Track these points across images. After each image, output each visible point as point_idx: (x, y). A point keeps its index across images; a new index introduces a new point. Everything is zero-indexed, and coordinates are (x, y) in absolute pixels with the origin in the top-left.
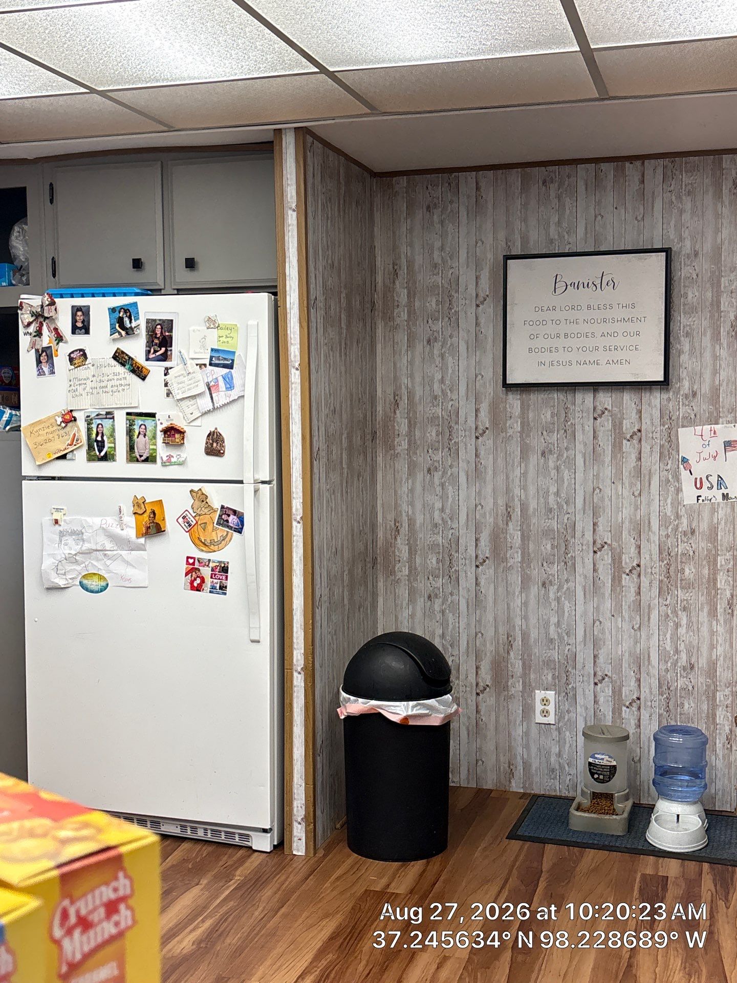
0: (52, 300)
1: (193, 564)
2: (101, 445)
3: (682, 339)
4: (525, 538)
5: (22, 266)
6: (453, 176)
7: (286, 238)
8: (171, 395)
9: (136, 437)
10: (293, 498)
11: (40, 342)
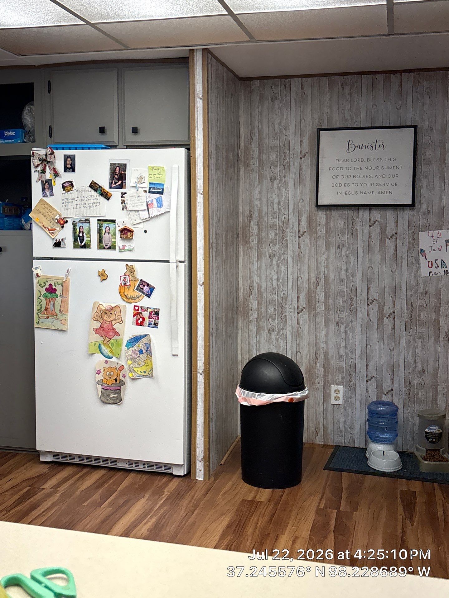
0: (52, 151)
1: (138, 310)
2: (82, 239)
3: (422, 179)
4: (327, 296)
5: (30, 131)
6: (287, 80)
7: (196, 115)
8: (125, 209)
9: (103, 234)
10: (198, 271)
11: (45, 177)
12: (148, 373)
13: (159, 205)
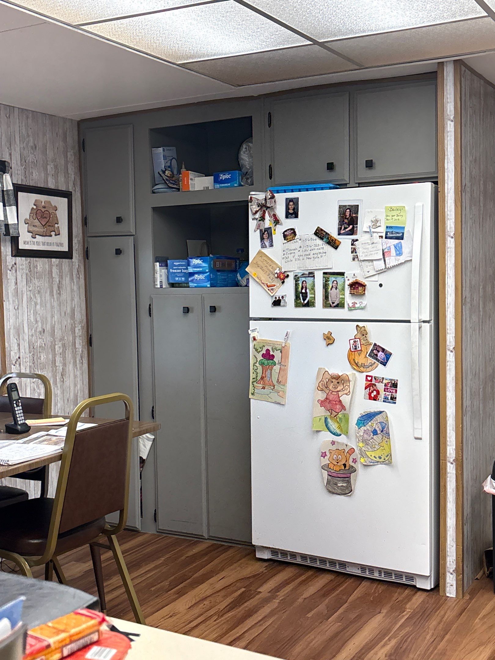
0: (273, 194)
2: (305, 296)
5: (247, 172)
7: (446, 141)
8: (356, 259)
9: (330, 289)
10: (447, 333)
11: (263, 225)
12: (384, 459)
13: (398, 253)
